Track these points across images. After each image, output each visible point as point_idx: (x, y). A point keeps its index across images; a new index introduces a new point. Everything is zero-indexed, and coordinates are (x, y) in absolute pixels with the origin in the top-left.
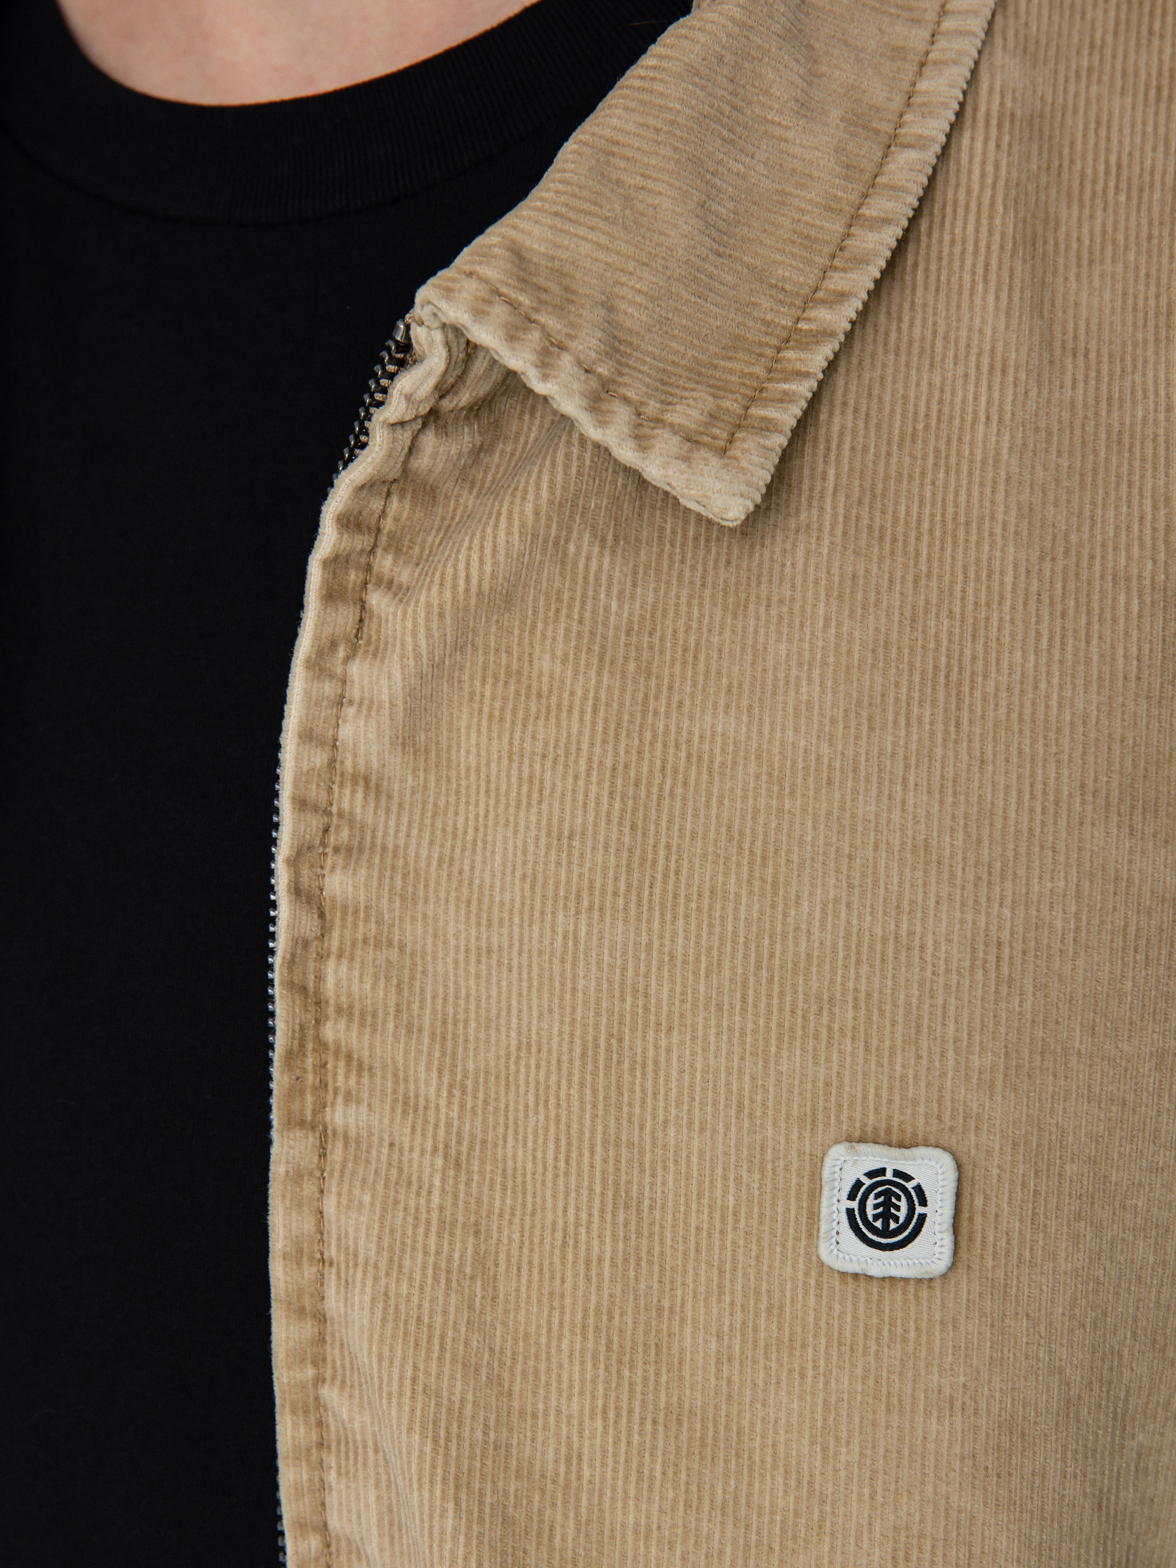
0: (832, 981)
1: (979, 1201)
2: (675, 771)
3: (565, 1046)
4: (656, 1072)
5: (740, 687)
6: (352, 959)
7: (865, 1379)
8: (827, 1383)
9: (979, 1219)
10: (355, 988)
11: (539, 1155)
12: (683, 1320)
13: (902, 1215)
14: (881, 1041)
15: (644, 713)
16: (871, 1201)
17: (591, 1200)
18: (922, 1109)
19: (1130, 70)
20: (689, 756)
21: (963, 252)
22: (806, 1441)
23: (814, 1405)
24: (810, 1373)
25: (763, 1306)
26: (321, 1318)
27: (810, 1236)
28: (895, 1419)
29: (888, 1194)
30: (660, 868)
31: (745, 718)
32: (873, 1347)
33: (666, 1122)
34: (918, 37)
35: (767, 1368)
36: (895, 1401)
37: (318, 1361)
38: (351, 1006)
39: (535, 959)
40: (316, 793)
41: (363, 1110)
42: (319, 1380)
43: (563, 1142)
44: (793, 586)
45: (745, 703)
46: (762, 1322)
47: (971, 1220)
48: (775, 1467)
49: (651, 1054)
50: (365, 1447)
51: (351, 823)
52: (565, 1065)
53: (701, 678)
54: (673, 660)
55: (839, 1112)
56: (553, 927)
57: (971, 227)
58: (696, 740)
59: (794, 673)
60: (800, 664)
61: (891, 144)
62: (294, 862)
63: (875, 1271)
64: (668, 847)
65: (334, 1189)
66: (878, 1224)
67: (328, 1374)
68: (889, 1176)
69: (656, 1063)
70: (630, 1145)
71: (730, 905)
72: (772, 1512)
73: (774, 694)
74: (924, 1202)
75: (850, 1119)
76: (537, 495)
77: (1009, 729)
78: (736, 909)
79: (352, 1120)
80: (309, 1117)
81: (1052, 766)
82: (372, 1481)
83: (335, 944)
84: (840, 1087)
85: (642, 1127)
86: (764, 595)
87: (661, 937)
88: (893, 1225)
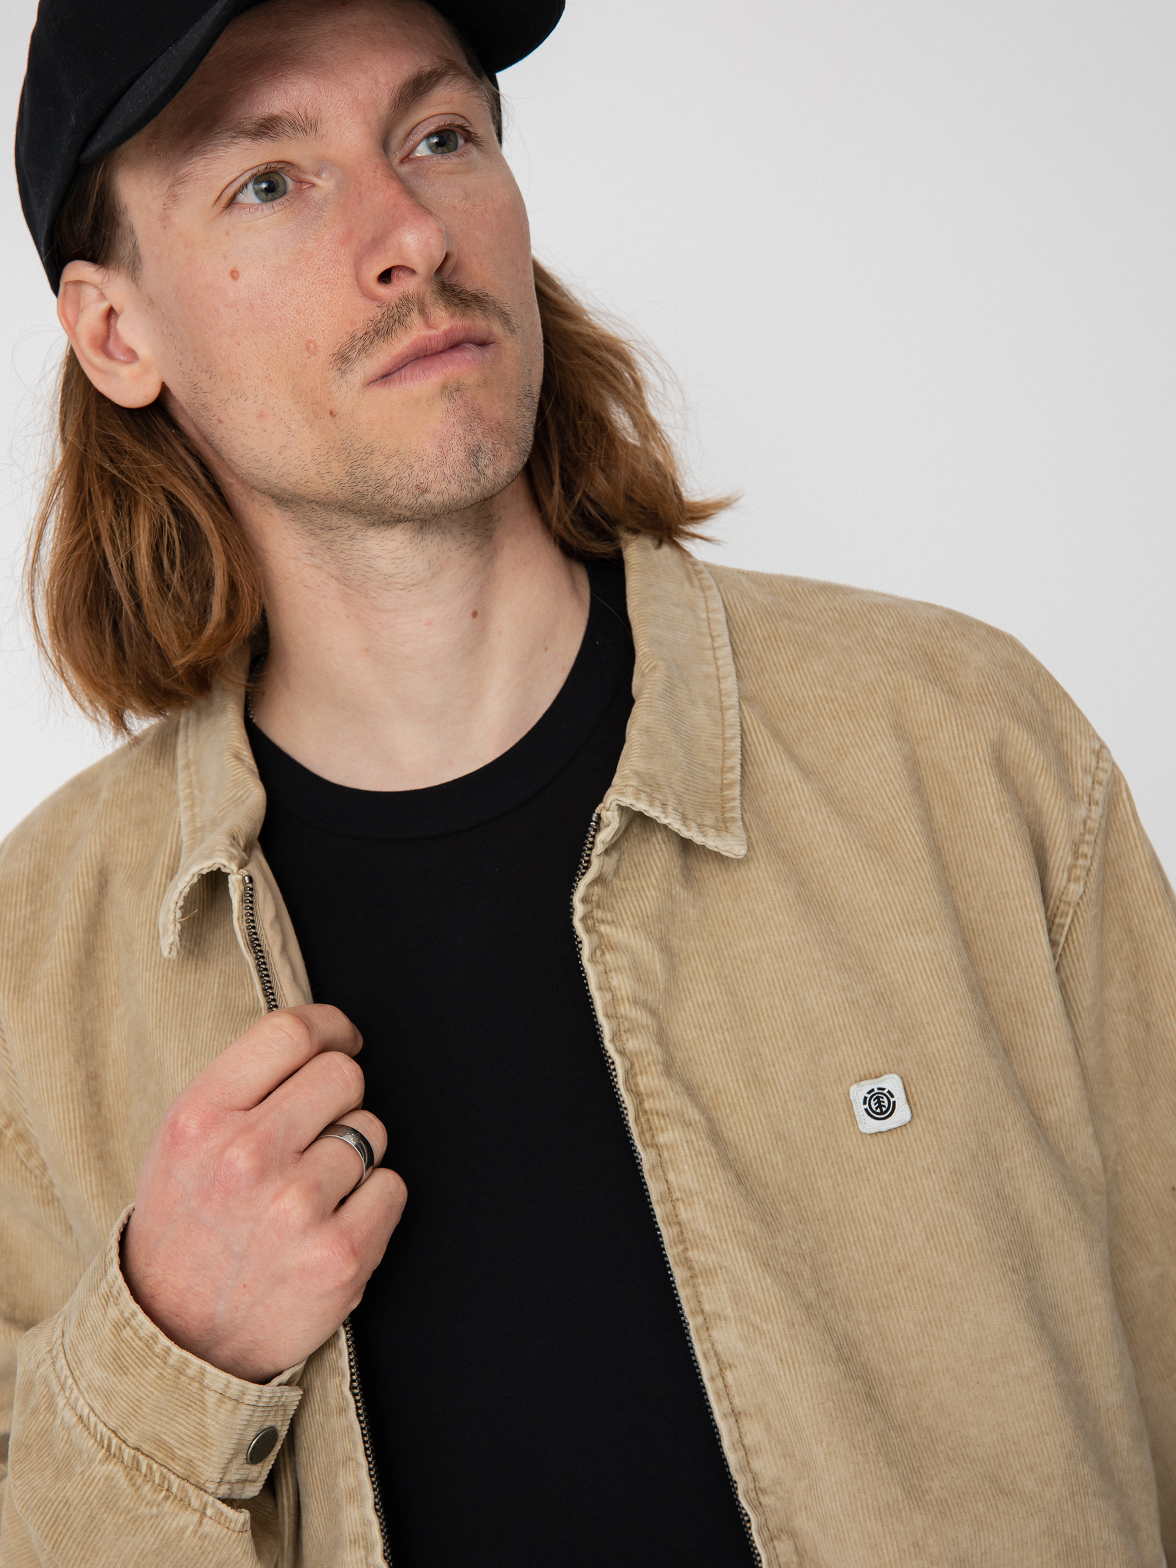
0: (829, 1025)
1: (913, 1090)
2: (738, 968)
3: (736, 1086)
4: (774, 1083)
5: (750, 927)
6: (646, 1073)
7: (893, 1173)
8: (879, 1180)
9: (915, 1096)
10: (652, 1084)
11: (740, 1132)
12: (815, 1176)
13: (886, 1104)
14: (855, 1040)
15: (717, 950)
16: (873, 1103)
17: (767, 1141)
18: (880, 1062)
19: (777, 663)
20: (741, 961)
21: (756, 747)
22: (878, 1206)
23: (877, 1190)
24: (871, 1178)
25: (844, 1159)
26: (679, 1224)
27: (853, 1125)
28: (909, 1184)
29: (878, 1098)
30: (748, 1007)
31: (757, 938)
32: (892, 1160)
33: (786, 1102)
34: (712, 669)
35: (853, 1183)
36: (907, 1177)
37: (683, 1242)
38: (652, 1093)
39: (711, 1056)
40: (610, 1011)
41: (671, 1132)
42: (686, 1249)
43: (748, 1122)
44: (755, 883)
45: (755, 933)
46: (846, 1166)
47: (913, 1097)
48: (869, 1221)
49: (770, 1077)
50: (715, 1269)
51: (627, 1019)
52: (739, 1093)
53: (734, 930)
54: (720, 927)
55: (849, 1074)
56: (715, 1041)
57: (754, 737)
58: (742, 954)
59: (769, 914)
60: (771, 910)
61: (722, 710)
62: (613, 1041)
63: (883, 1129)
64: (748, 997)
65: (670, 1169)
66: (878, 1111)
67: (689, 1247)
68: (876, 1091)
69: (773, 1079)
70: (774, 1114)
71: (780, 1010)
72: (875, 1239)
73: (765, 925)
74: (892, 1096)
75: (854, 1074)
76: (654, 874)
77: (852, 916)
78: (783, 1010)
79: (666, 1138)
80: (649, 1142)
81: (873, 924)
82: (722, 1282)
83: (638, 1069)
84: (846, 1063)
85: (777, 1107)
86: (745, 890)
87: (758, 1031)
88: (884, 1109)
